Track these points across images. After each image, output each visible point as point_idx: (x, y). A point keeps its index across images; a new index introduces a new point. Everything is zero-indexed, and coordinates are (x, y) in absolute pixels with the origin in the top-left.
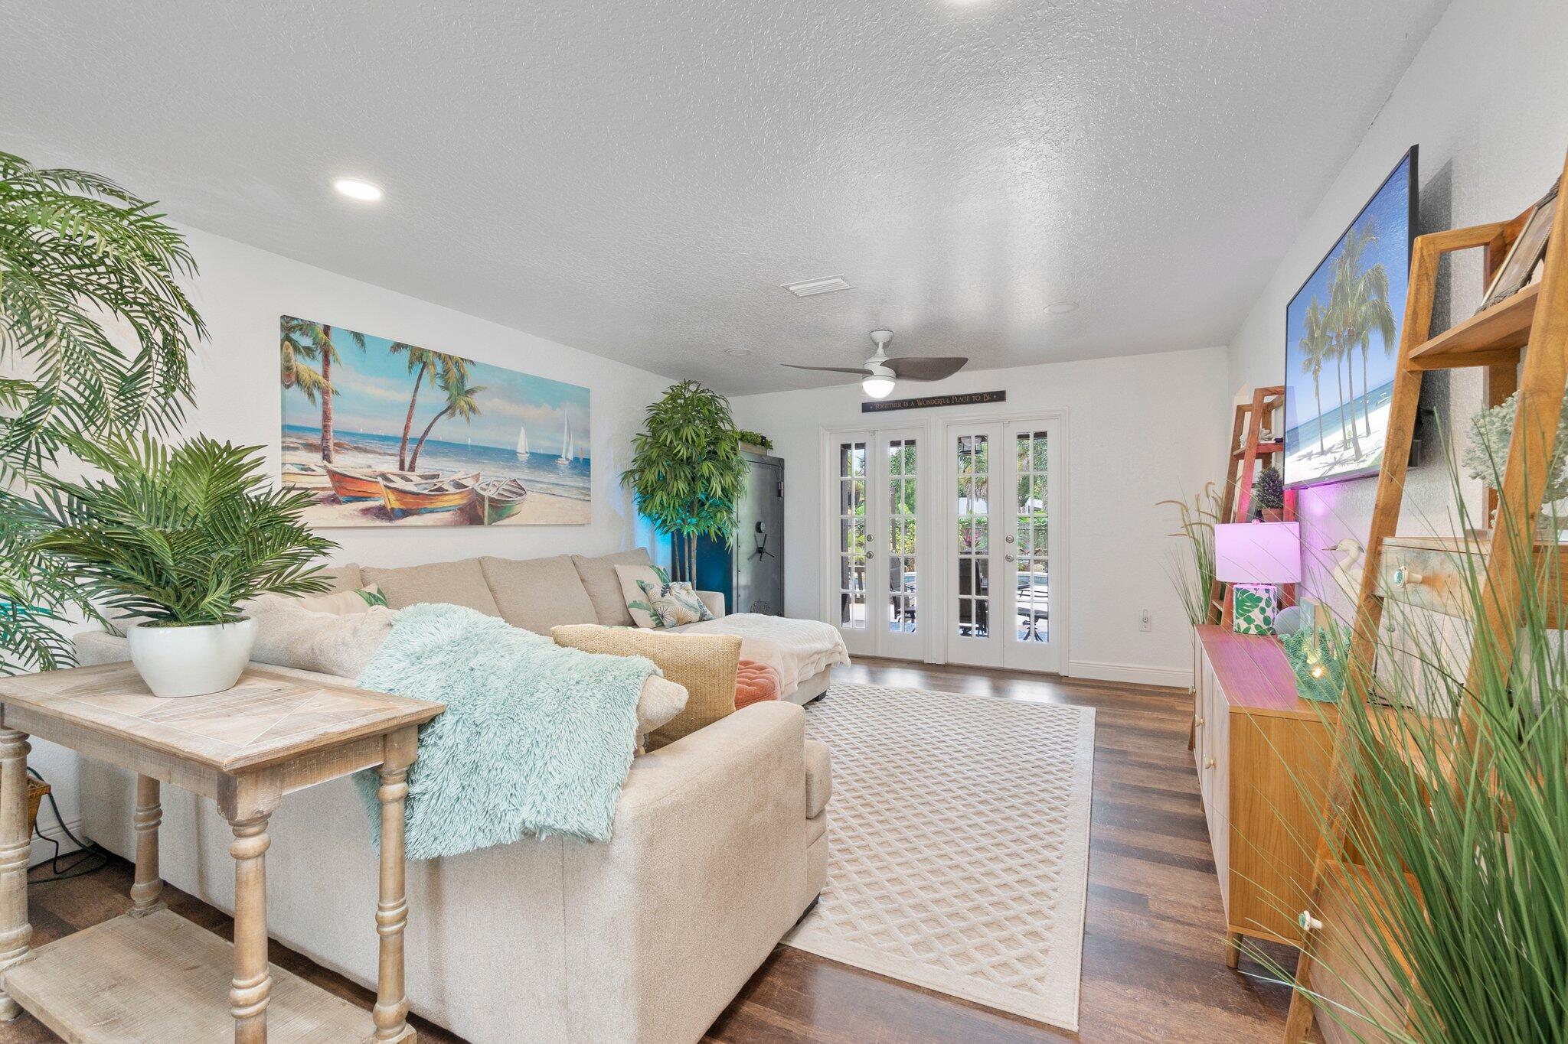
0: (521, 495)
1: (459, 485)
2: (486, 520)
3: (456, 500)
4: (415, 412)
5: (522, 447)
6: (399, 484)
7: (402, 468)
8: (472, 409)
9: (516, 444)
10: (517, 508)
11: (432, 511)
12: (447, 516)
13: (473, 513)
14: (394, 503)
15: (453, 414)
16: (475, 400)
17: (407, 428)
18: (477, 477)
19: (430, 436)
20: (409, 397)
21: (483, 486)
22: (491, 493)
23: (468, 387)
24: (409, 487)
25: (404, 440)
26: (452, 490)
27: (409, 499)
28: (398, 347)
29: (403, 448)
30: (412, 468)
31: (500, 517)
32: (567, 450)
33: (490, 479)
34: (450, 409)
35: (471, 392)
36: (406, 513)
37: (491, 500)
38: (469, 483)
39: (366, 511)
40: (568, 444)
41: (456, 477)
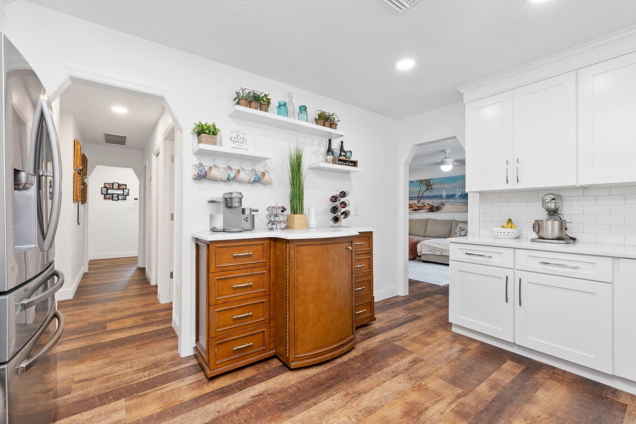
0: (444, 205)
1: (428, 204)
2: (434, 211)
3: (428, 207)
4: (420, 192)
5: (444, 194)
6: (418, 205)
7: (418, 202)
8: (432, 188)
9: (442, 194)
10: (443, 208)
11: (423, 209)
12: (426, 210)
13: (432, 209)
14: (417, 208)
15: (427, 191)
16: (432, 187)
17: (419, 195)
18: (432, 202)
19: (423, 195)
20: (419, 189)
21: (434, 204)
22: (436, 205)
23: (431, 184)
24: (419, 205)
25: (418, 197)
26: (427, 205)
27: (419, 207)
28: (417, 181)
29: (418, 199)
30: (420, 202)
31: (438, 210)
32: (458, 193)
33: (435, 203)
34: (427, 190)
35: (432, 185)
36: (419, 210)
37: (436, 207)
38: (431, 204)
39: (412, 210)
40: (459, 191)
41: (428, 203)
